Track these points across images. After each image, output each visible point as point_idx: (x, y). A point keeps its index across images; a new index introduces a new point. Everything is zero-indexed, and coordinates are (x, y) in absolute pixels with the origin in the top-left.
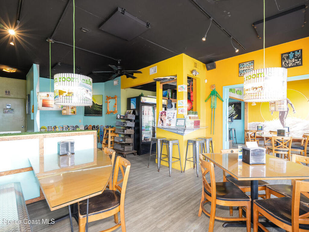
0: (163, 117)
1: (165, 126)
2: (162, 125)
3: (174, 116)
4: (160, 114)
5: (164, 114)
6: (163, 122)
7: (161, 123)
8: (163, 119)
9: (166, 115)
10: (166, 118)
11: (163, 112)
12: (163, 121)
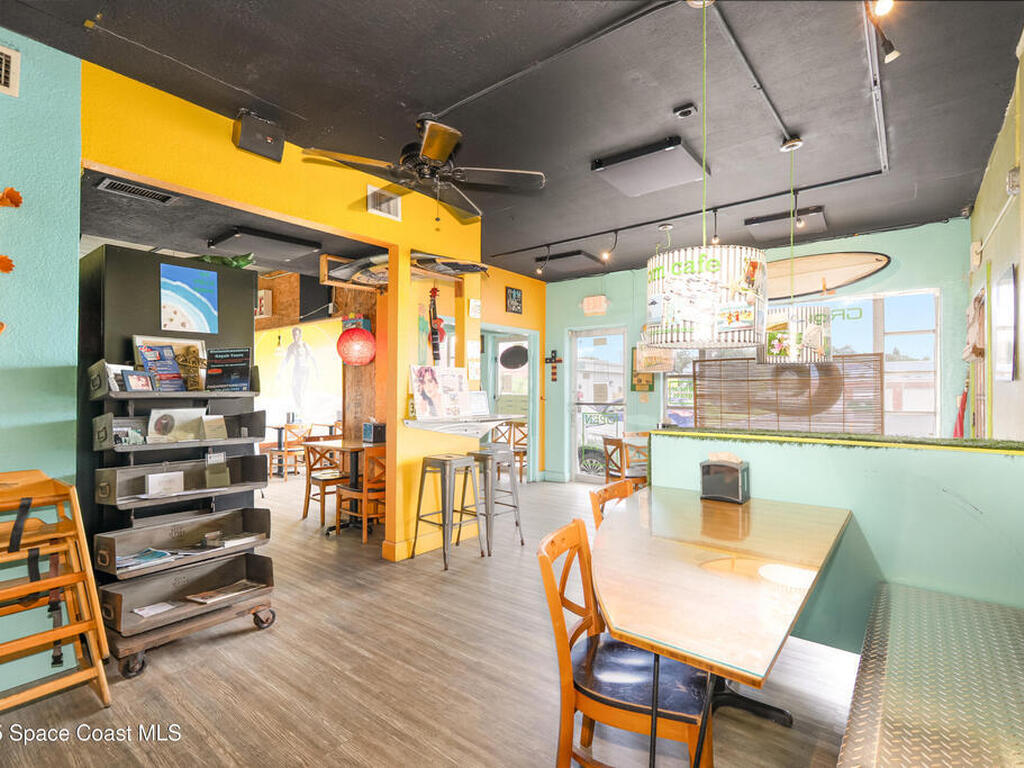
0: (428, 387)
1: (442, 415)
2: (433, 413)
3: (461, 384)
4: (414, 377)
5: (428, 376)
6: (431, 403)
7: (428, 407)
8: (428, 395)
9: (438, 380)
10: (440, 390)
11: (426, 371)
12: (433, 399)
